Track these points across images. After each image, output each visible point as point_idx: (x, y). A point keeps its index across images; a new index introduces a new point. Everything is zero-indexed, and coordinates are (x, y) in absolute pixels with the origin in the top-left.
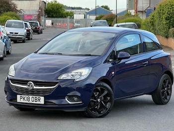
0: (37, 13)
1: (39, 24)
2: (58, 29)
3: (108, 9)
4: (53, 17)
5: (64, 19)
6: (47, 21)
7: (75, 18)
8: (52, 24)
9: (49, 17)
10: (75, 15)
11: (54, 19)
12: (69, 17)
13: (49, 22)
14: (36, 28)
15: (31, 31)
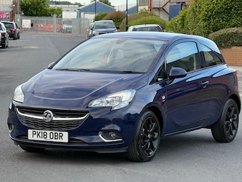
0: (10, 10)
1: (15, 26)
2: (39, 33)
3: (110, 4)
4: (32, 15)
5: (49, 18)
6: (24, 21)
7: (63, 17)
8: (32, 25)
9: (26, 15)
10: (63, 13)
11: (34, 18)
12: (55, 15)
13: (27, 23)
14: (12, 31)
15: (7, 36)
